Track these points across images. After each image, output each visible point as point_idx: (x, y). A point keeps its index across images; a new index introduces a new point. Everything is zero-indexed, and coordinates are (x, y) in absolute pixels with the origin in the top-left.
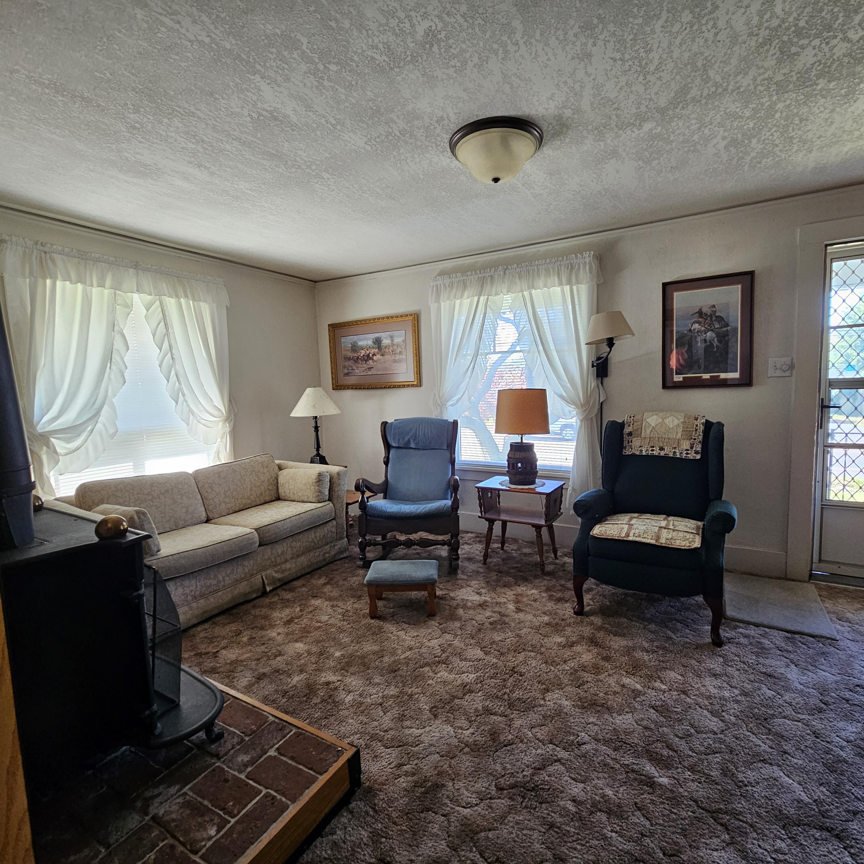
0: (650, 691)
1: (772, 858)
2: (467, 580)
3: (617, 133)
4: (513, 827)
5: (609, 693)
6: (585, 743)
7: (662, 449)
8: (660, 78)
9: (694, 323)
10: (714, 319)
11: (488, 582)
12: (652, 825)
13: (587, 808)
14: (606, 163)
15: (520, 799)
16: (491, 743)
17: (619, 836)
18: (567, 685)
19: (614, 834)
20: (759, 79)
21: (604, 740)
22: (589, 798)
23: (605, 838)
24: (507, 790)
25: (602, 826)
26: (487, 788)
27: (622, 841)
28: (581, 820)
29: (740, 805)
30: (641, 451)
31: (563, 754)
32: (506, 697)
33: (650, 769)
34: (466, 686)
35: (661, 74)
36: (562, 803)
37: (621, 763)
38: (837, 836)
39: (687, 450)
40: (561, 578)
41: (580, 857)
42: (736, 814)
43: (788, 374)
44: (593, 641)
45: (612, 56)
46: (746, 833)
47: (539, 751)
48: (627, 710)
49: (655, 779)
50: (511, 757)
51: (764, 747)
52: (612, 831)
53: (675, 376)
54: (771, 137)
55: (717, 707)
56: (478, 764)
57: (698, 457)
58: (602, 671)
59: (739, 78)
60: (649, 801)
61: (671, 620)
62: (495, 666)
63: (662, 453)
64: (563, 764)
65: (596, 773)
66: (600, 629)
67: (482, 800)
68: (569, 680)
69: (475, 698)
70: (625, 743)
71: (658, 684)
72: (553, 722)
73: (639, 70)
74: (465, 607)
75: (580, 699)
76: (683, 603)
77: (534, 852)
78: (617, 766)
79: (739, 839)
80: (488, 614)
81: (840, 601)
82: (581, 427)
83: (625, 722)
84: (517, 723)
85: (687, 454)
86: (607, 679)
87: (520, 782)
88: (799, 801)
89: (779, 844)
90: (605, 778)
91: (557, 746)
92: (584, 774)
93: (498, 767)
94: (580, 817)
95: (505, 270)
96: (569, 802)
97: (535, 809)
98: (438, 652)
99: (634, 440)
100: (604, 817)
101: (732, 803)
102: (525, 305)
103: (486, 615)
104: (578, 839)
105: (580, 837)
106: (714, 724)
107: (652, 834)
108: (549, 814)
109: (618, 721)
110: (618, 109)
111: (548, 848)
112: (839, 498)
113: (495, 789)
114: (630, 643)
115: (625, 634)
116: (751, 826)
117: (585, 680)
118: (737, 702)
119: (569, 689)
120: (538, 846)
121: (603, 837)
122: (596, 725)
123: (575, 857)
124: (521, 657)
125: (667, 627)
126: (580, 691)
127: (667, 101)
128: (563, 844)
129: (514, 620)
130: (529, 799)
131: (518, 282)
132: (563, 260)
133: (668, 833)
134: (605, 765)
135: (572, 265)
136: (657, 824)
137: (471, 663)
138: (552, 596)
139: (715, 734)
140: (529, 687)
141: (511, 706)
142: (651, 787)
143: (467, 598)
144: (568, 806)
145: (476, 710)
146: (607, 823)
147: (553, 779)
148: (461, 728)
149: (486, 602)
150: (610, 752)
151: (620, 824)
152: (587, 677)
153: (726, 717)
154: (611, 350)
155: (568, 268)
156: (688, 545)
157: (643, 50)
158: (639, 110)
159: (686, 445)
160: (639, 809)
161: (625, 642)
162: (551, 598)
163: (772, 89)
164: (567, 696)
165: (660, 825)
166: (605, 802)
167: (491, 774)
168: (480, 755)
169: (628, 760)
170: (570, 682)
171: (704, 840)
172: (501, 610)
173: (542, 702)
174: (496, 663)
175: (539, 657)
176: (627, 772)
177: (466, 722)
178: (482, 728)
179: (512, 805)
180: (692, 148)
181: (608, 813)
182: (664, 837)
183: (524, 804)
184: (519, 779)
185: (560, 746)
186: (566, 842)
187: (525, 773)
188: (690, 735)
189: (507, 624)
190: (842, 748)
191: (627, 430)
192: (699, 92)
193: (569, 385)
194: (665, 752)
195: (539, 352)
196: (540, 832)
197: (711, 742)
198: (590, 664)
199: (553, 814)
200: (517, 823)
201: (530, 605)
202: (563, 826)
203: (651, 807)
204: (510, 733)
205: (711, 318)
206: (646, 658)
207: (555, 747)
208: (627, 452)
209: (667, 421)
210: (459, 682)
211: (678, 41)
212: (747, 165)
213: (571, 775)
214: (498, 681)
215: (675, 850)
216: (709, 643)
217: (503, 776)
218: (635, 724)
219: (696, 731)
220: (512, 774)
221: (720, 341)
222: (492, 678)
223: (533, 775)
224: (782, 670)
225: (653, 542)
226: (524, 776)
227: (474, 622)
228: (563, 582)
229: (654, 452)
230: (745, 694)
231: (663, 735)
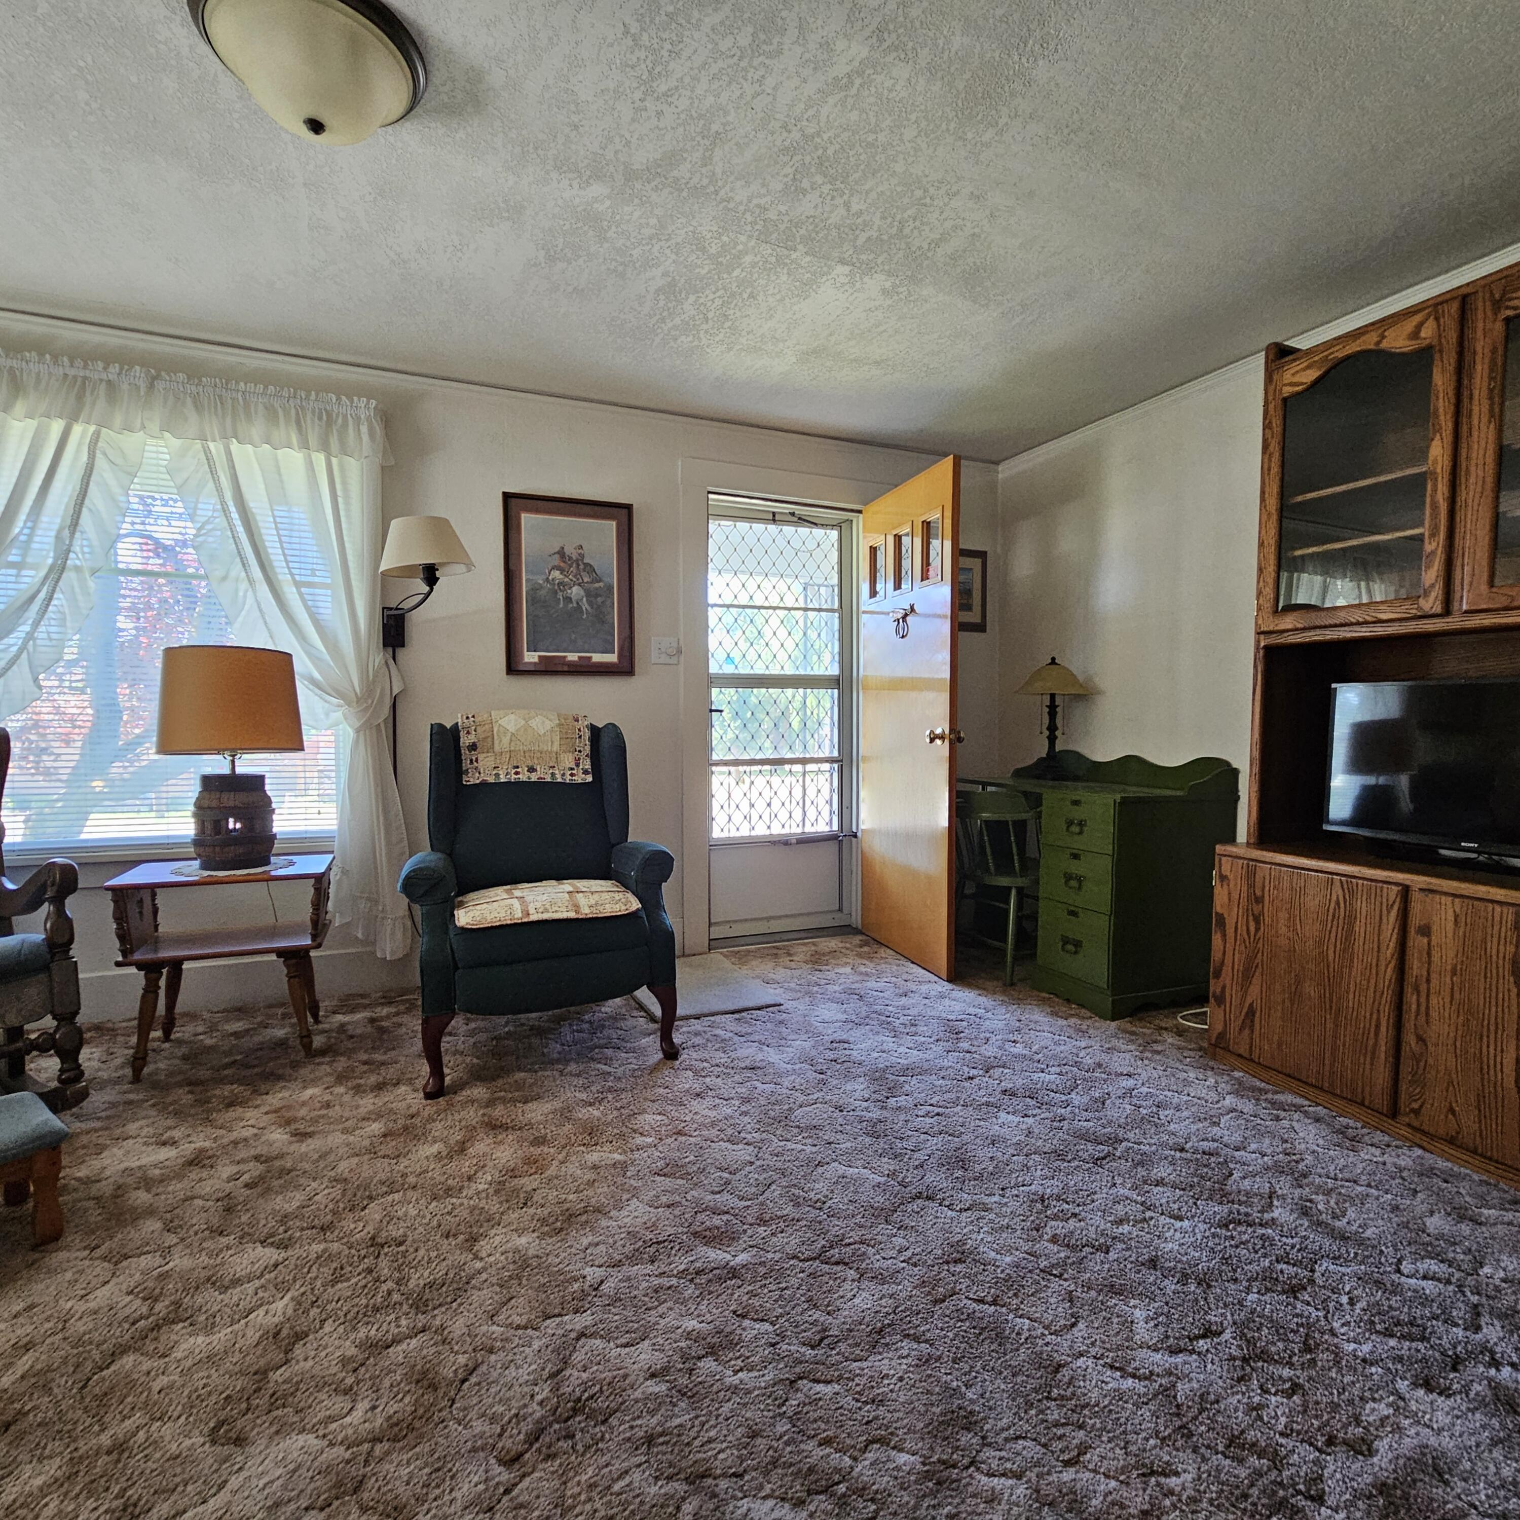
0: (636, 1155)
1: (902, 1262)
2: (107, 1129)
3: (547, 172)
4: (590, 1499)
5: (582, 1187)
6: (602, 1282)
7: (532, 770)
8: (660, 114)
9: (553, 568)
10: (582, 567)
11: (176, 1113)
12: (773, 1324)
13: (680, 1370)
14: (491, 225)
15: (564, 1445)
16: (429, 1398)
17: (749, 1371)
18: (502, 1213)
19: (740, 1374)
20: (755, 201)
21: (627, 1258)
22: (671, 1353)
23: (734, 1389)
24: (526, 1451)
25: (717, 1377)
26: (486, 1480)
27: (757, 1374)
28: (684, 1394)
29: (836, 1228)
30: (497, 775)
31: (583, 1321)
32: (396, 1297)
33: (715, 1255)
34: (278, 1333)
35: (665, 107)
36: (638, 1394)
37: (675, 1272)
38: (929, 1198)
39: (572, 769)
40: (353, 1050)
41: (725, 1445)
42: (839, 1241)
43: (674, 660)
44: (494, 1126)
45: (627, 22)
46: (864, 1253)
47: (536, 1345)
48: (625, 1197)
49: (732, 1263)
50: (493, 1390)
51: (809, 1149)
52: (736, 1372)
53: (526, 653)
54: (709, 304)
55: (730, 1131)
56: (432, 1452)
57: (589, 778)
58: (546, 1162)
59: (739, 184)
60: (747, 1297)
61: (592, 1049)
62: (323, 1258)
63: (534, 777)
64: (593, 1335)
65: (653, 1312)
66: (491, 1103)
67: (491, 1509)
68: (501, 1203)
69: (323, 1343)
70: (658, 1243)
71: (639, 1140)
72: (524, 1282)
73: (644, 77)
74: (147, 1183)
75: (543, 1221)
76: (590, 1022)
77: (654, 1506)
78: (674, 1281)
79: (864, 1265)
80: (226, 1170)
81: (754, 963)
82: (356, 742)
83: (636, 1214)
84: (458, 1327)
85: (572, 775)
86: (563, 1169)
87: (543, 1417)
88: (878, 1185)
89: (899, 1241)
90: (671, 1309)
91: (560, 1315)
92: (636, 1326)
93: (479, 1426)
94: (679, 1391)
95: (154, 378)
96: (648, 1383)
97: (602, 1438)
98: (138, 1306)
99: (481, 757)
100: (708, 1364)
101: (828, 1231)
102: (213, 472)
103: (225, 1176)
104: (703, 1424)
105: (703, 1419)
106: (743, 1153)
107: (782, 1336)
108: (632, 1427)
109: (626, 1220)
110: (576, 127)
111: (669, 1478)
112: (725, 835)
113: (502, 1469)
114: (557, 1104)
115: (538, 1094)
116: (861, 1243)
117: (529, 1188)
118: (745, 1113)
119: (513, 1216)
120: (654, 1490)
121: (732, 1390)
122: (597, 1244)
123: (719, 1453)
124: (374, 1212)
125: (593, 1059)
126: (532, 1211)
127: (645, 161)
128: (687, 1450)
129: (304, 1157)
130: (582, 1430)
131: (193, 416)
132: (308, 398)
133: (798, 1318)
134: (656, 1291)
135: (329, 415)
136: (777, 1317)
137: (257, 1283)
138: (359, 1086)
139: (752, 1163)
140: (433, 1254)
141: (420, 1305)
142: (734, 1277)
143: (138, 1163)
144: (651, 1390)
145: (344, 1361)
146: (720, 1368)
147: (595, 1368)
148: (331, 1419)
149: (202, 1151)
150: (649, 1269)
151: (738, 1354)
152: (528, 1183)
153: (749, 1136)
154: (432, 590)
155: (320, 419)
156: (623, 908)
157: (670, 47)
158: (601, 152)
159: (568, 760)
160: (743, 1316)
161: (548, 1106)
162: (358, 1090)
163: (757, 227)
164: (516, 1230)
165: (782, 1316)
166: (695, 1341)
167: (474, 1450)
168: (421, 1436)
169: (681, 1263)
170: (506, 1205)
171: (836, 1296)
172: (258, 1151)
173: (478, 1265)
174: (325, 1251)
175: (413, 1195)
176: (692, 1280)
177: (340, 1398)
178: (387, 1383)
179: (561, 1465)
180: (620, 268)
181: (711, 1353)
182: (796, 1327)
183: (579, 1447)
184: (538, 1415)
185: (565, 1312)
186: (688, 1444)
187: (539, 1398)
188: (728, 1183)
189: (295, 1169)
190: (867, 1109)
191: (465, 740)
192: (688, 175)
193: (328, 657)
194: (717, 1221)
195: (251, 581)
196: (639, 1465)
197: (756, 1176)
198: (520, 1162)
199: (639, 1422)
200: (592, 1486)
201: (323, 1116)
202: (668, 1424)
203: (756, 1302)
204: (457, 1353)
205: (578, 565)
206: (596, 1113)
207: (558, 1320)
208: (472, 779)
209: (533, 723)
210: (253, 1336)
211: (714, 69)
212: (661, 336)
213: (618, 1342)
214: (354, 1280)
215: (819, 1332)
216: (661, 1060)
217: (500, 1435)
218: (652, 1210)
219: (730, 1173)
220: (517, 1415)
221: (590, 603)
222: (334, 1283)
223: (555, 1389)
224: (760, 1056)
225: (572, 915)
226: (541, 1403)
227: (199, 1202)
228: (365, 1057)
229: (520, 776)
230: (746, 1100)
231: (697, 1202)
